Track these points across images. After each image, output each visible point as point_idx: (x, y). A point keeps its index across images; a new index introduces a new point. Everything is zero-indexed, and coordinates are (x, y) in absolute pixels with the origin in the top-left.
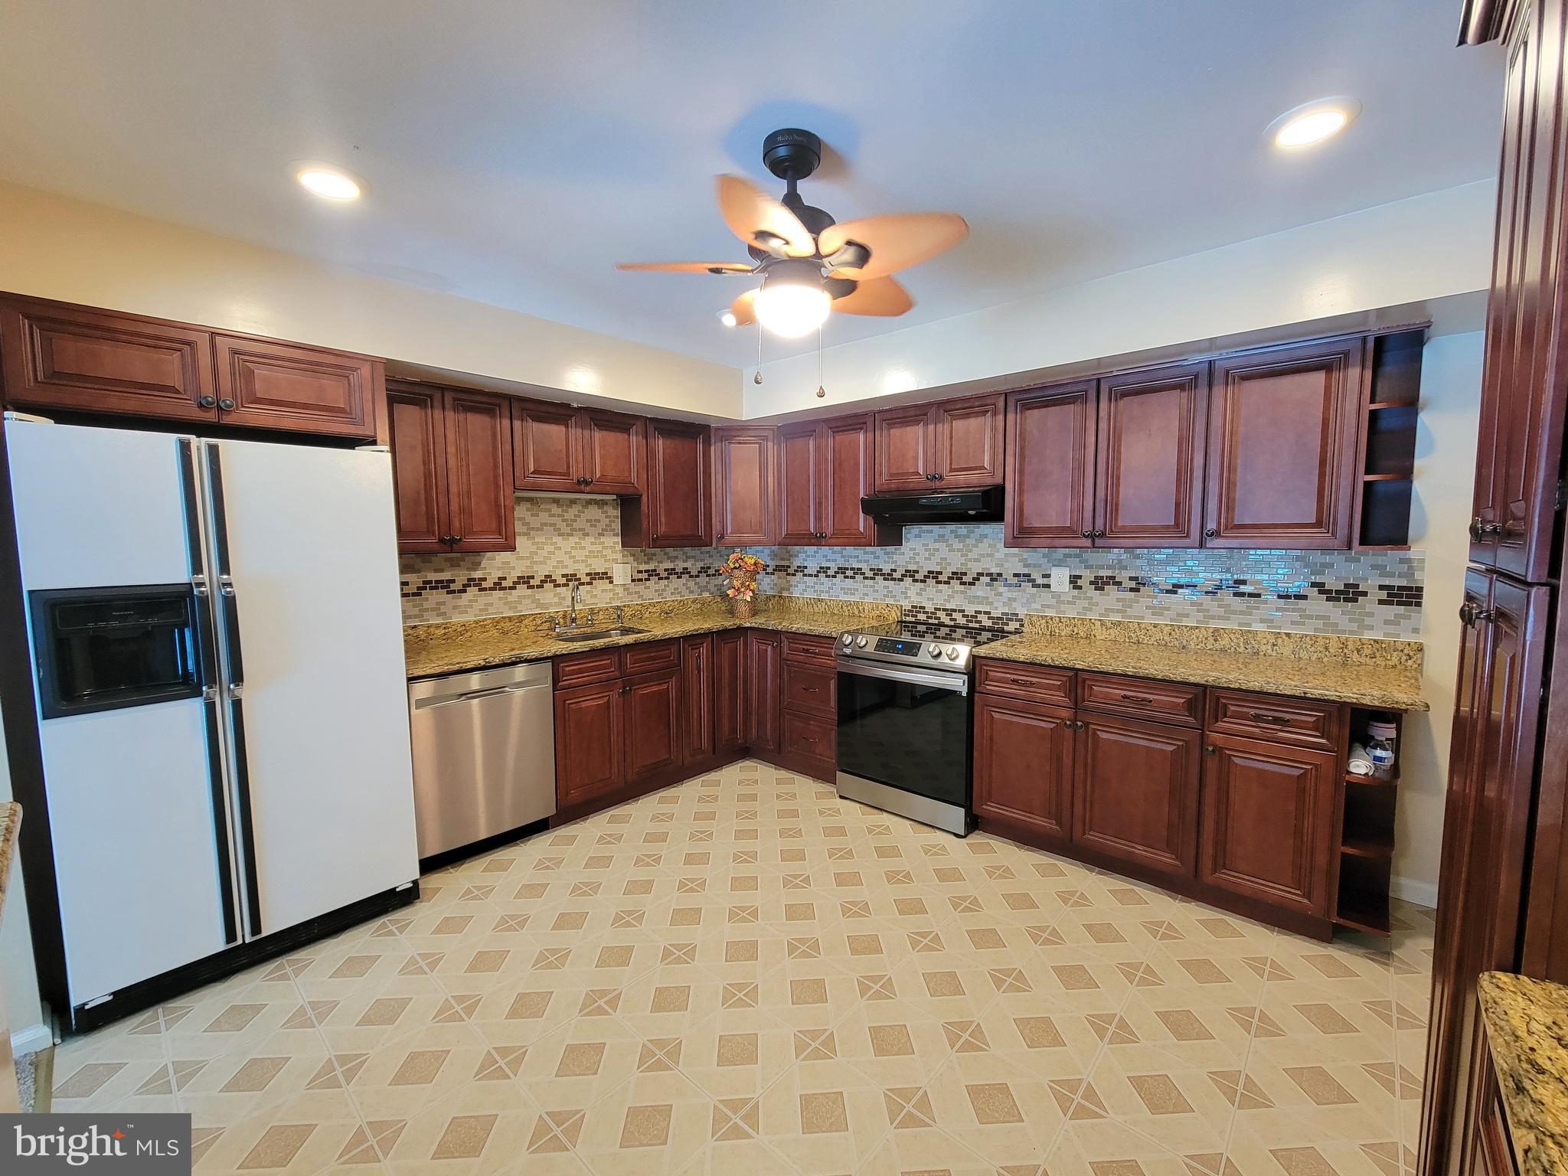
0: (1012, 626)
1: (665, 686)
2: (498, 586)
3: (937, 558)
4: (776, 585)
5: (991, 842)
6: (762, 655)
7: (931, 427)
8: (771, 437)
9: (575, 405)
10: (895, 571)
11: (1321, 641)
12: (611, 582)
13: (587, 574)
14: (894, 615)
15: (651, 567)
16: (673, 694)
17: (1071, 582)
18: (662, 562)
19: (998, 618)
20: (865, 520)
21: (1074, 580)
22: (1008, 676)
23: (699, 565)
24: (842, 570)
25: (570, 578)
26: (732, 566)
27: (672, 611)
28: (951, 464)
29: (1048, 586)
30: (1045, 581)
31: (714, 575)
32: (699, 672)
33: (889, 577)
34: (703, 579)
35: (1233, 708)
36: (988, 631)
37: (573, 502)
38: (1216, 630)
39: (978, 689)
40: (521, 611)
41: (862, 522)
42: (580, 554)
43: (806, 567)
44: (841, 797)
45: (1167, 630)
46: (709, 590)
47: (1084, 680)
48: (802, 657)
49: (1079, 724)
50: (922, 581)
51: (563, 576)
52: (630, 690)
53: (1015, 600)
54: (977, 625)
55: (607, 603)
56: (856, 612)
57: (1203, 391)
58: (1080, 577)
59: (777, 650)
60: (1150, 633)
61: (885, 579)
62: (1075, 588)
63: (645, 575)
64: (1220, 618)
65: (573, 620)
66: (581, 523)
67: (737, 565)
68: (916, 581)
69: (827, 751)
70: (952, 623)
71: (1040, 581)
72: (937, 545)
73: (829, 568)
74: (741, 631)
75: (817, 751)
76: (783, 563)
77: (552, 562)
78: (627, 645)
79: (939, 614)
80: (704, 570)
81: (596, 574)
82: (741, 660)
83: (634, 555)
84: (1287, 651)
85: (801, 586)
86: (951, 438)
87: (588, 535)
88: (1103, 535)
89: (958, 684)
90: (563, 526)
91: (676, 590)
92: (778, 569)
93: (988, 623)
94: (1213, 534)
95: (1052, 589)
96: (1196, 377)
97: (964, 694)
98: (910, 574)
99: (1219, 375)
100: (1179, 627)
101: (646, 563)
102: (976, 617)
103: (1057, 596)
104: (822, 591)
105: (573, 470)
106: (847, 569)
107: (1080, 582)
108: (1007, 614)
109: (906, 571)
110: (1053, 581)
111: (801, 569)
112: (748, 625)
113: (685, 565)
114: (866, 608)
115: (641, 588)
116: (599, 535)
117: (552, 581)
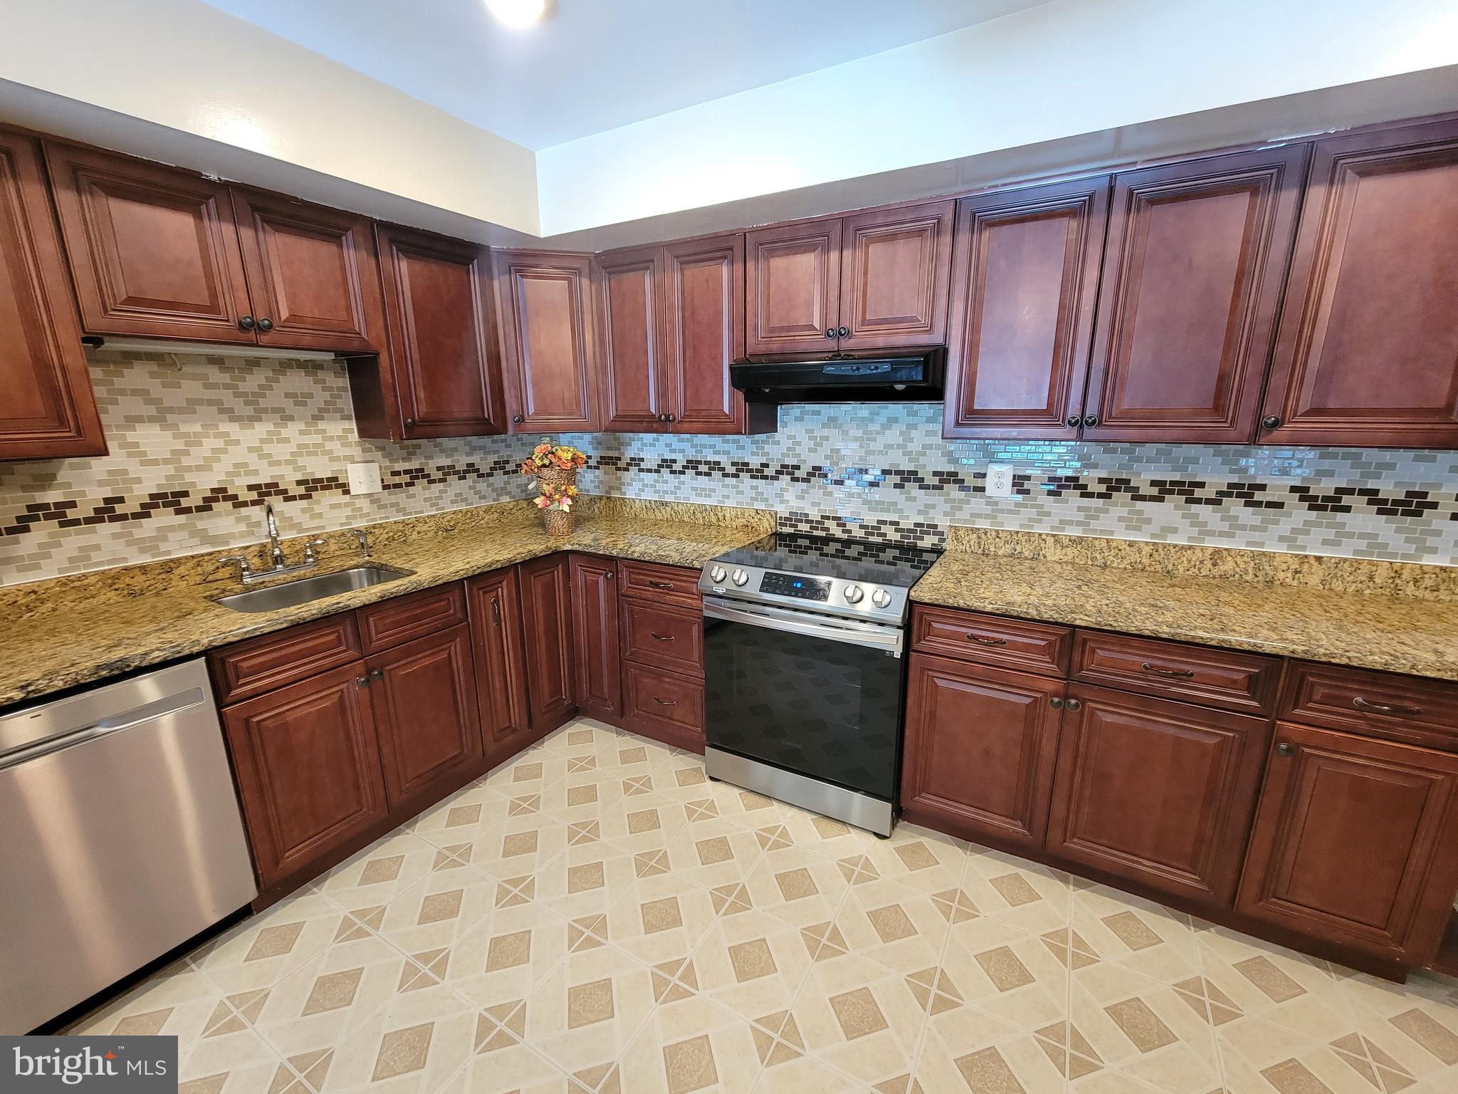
0: (928, 542)
1: (444, 655)
2: (107, 511)
3: (826, 449)
4: (601, 482)
5: (924, 840)
6: (591, 589)
7: (834, 256)
8: (586, 270)
9: (214, 177)
10: (767, 466)
11: (1365, 568)
12: (347, 492)
13: (299, 483)
14: (766, 525)
15: (414, 464)
16: (459, 663)
17: (1014, 485)
18: (431, 457)
19: (909, 531)
20: (732, 397)
21: (1020, 483)
22: (963, 630)
23: (492, 458)
24: (692, 465)
25: (265, 490)
26: (539, 463)
27: (453, 529)
28: (864, 313)
29: (982, 489)
30: (979, 483)
31: (515, 472)
32: (499, 624)
33: (759, 473)
34: (499, 478)
36: (895, 547)
37: (254, 363)
38: (1217, 552)
39: (915, 646)
40: (169, 552)
41: (728, 399)
42: (280, 451)
43: (642, 460)
44: (712, 779)
45: (1147, 550)
46: (508, 493)
47: (1085, 642)
48: (650, 593)
49: (1073, 701)
50: (804, 480)
51: (251, 488)
52: (381, 673)
53: (933, 507)
54: (880, 540)
55: (342, 524)
56: (714, 520)
57: (1289, 197)
58: (1028, 478)
59: (615, 583)
60: (1123, 553)
61: (752, 477)
62: (1019, 492)
63: (407, 478)
64: (1222, 534)
65: (278, 560)
66: (275, 398)
67: (546, 462)
68: (796, 480)
69: (690, 718)
70: (845, 536)
71: (970, 481)
72: (826, 432)
73: (674, 461)
74: (559, 557)
75: (675, 716)
76: (610, 454)
77: (224, 467)
78: (365, 606)
79: (827, 523)
80: (500, 465)
81: (316, 481)
82: (560, 595)
83: (382, 449)
84: (1314, 580)
85: (637, 485)
86: (866, 273)
87: (291, 418)
88: (1097, 423)
89: (891, 641)
90: (239, 407)
91: (460, 498)
92: (604, 461)
93: (893, 536)
94: (1275, 423)
95: (988, 493)
96: (1281, 169)
97: (897, 655)
98: (788, 470)
99: (1321, 164)
100: (1164, 546)
101: (404, 460)
102: (879, 528)
103: (992, 502)
104: (666, 492)
105: (225, 302)
106: (700, 462)
107: (1027, 485)
108: (921, 525)
109: (782, 466)
110: (989, 483)
111: (636, 462)
112: (568, 547)
113: (470, 460)
114: (728, 515)
115: (399, 497)
116: (315, 418)
117: (227, 498)
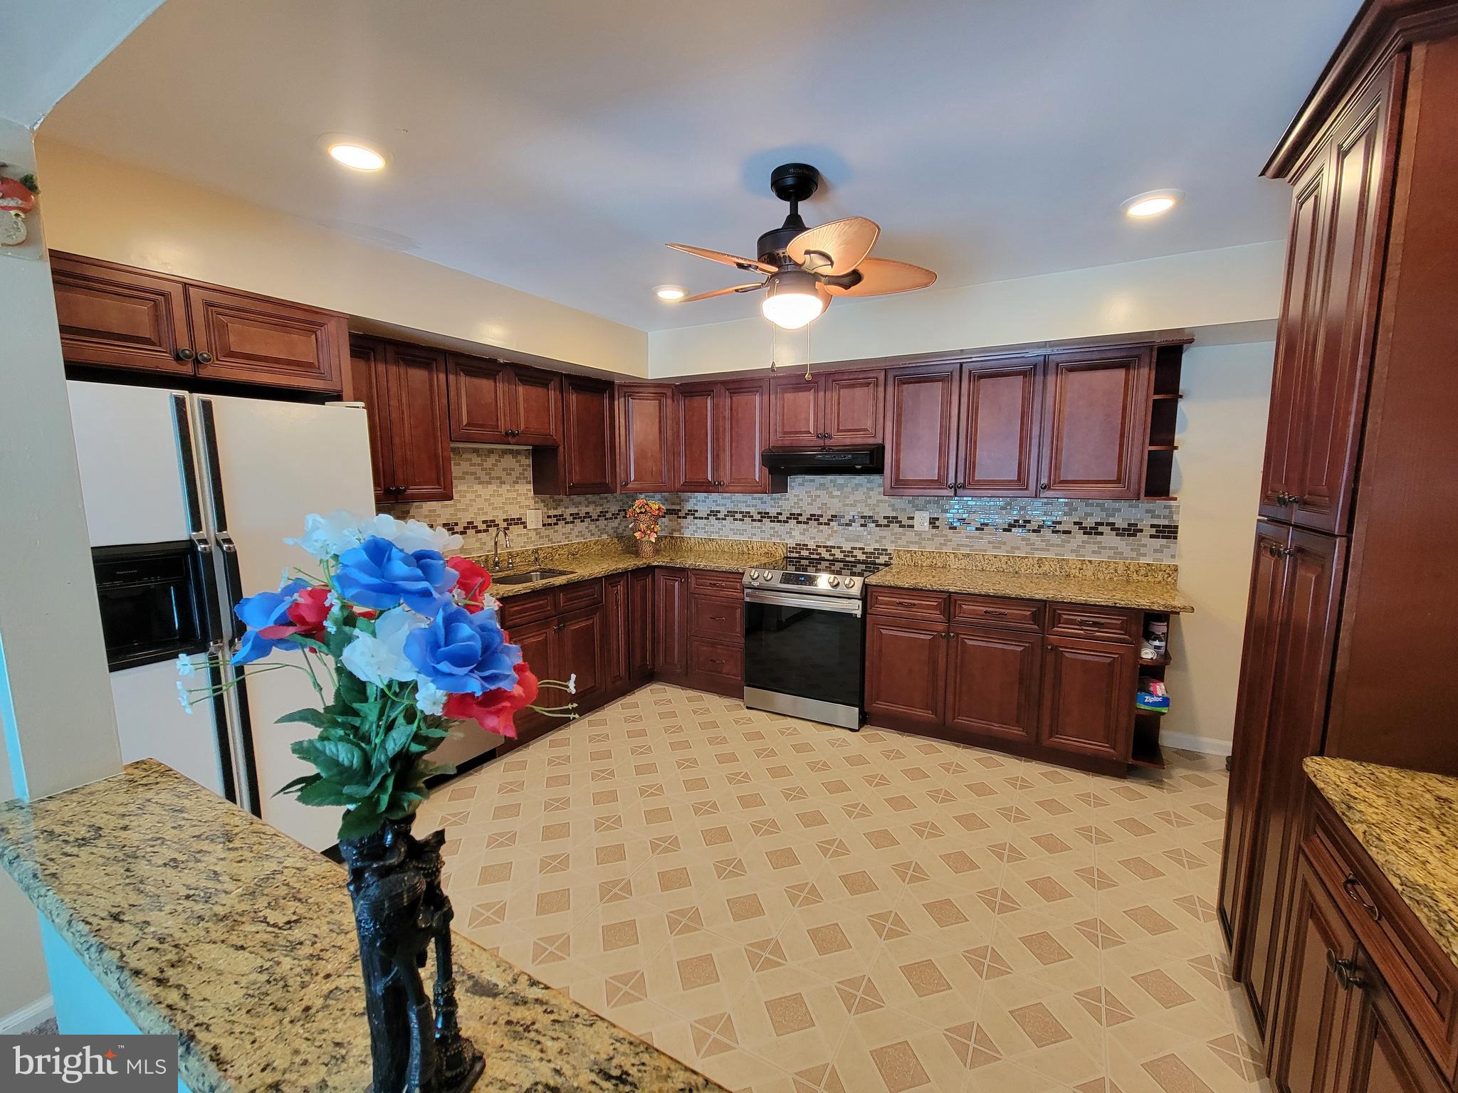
0: (883, 559)
1: (590, 622)
3: (818, 503)
4: (666, 526)
5: (878, 732)
6: (669, 591)
7: (821, 394)
8: (669, 394)
9: (502, 361)
10: (781, 514)
11: (1113, 566)
12: (525, 527)
13: (505, 520)
14: (780, 552)
15: (559, 512)
16: (597, 630)
17: (930, 523)
18: (567, 508)
19: (871, 553)
20: (761, 470)
21: (933, 522)
22: (895, 599)
23: (599, 509)
24: (731, 514)
25: (490, 524)
26: (638, 511)
27: (577, 553)
28: (838, 425)
29: (912, 526)
30: (910, 522)
31: (611, 519)
32: (618, 608)
33: (775, 519)
34: (602, 523)
35: (1065, 617)
36: (862, 563)
37: (491, 451)
38: (1040, 559)
39: (869, 611)
41: (758, 472)
42: (498, 501)
43: (697, 511)
44: (748, 708)
45: (1004, 559)
46: (607, 533)
47: (956, 600)
48: (709, 590)
49: (952, 634)
50: (805, 523)
51: (483, 522)
52: (564, 626)
53: (885, 537)
54: (853, 559)
55: (522, 547)
56: (745, 550)
57: (1039, 378)
58: (938, 519)
59: (685, 585)
60: (992, 562)
61: (771, 521)
62: (934, 527)
63: (553, 520)
64: (1042, 550)
65: (496, 564)
66: (498, 471)
67: (643, 510)
68: (800, 522)
69: (733, 670)
70: (831, 558)
71: (905, 522)
72: (818, 492)
73: (719, 512)
74: (650, 569)
75: (724, 671)
76: (674, 507)
77: (473, 510)
78: (560, 585)
79: (820, 550)
80: (603, 514)
81: (512, 520)
82: (649, 595)
83: (544, 502)
84: (1089, 573)
85: (693, 528)
86: (839, 404)
87: (504, 483)
88: (963, 487)
89: (855, 608)
90: (482, 474)
91: (581, 534)
92: (669, 512)
93: (862, 557)
94: (1045, 487)
95: (915, 529)
96: (1035, 366)
97: (859, 616)
98: (795, 517)
99: (1052, 366)
100: (1013, 557)
101: (554, 508)
102: (852, 552)
103: (919, 534)
104: (712, 532)
105: (501, 423)
106: (737, 512)
107: (937, 523)
108: (878, 549)
109: (791, 514)
110: (916, 522)
111: (692, 513)
112: (656, 564)
113: (587, 510)
114: (755, 546)
115: (550, 532)
116: (514, 482)
117: (473, 528)
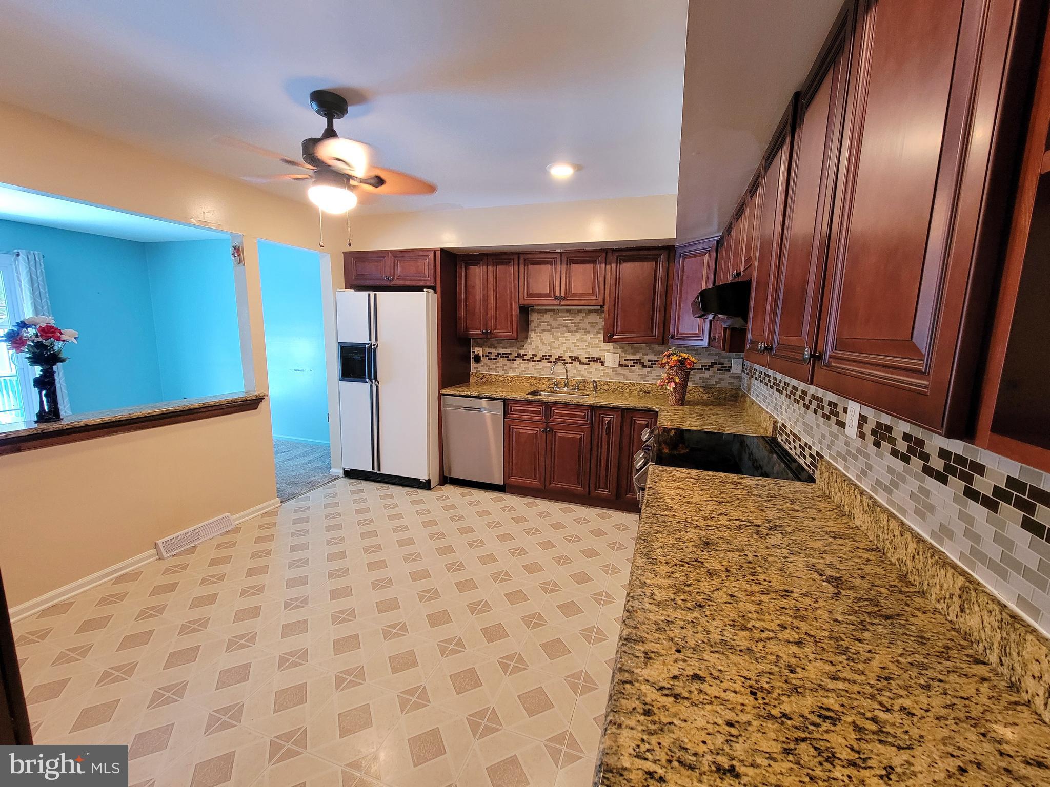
2: (532, 359)
12: (603, 365)
13: (586, 358)
15: (636, 357)
18: (647, 354)
25: (574, 359)
27: (650, 392)
37: (581, 311)
40: (543, 375)
42: (582, 345)
51: (570, 357)
55: (598, 378)
63: (631, 363)
65: (566, 385)
66: (584, 325)
77: (563, 348)
81: (592, 358)
83: (623, 348)
87: (589, 332)
90: (571, 326)
91: (658, 377)
101: (632, 354)
115: (626, 371)
116: (597, 332)
117: (562, 360)
